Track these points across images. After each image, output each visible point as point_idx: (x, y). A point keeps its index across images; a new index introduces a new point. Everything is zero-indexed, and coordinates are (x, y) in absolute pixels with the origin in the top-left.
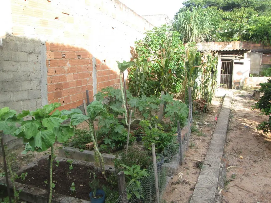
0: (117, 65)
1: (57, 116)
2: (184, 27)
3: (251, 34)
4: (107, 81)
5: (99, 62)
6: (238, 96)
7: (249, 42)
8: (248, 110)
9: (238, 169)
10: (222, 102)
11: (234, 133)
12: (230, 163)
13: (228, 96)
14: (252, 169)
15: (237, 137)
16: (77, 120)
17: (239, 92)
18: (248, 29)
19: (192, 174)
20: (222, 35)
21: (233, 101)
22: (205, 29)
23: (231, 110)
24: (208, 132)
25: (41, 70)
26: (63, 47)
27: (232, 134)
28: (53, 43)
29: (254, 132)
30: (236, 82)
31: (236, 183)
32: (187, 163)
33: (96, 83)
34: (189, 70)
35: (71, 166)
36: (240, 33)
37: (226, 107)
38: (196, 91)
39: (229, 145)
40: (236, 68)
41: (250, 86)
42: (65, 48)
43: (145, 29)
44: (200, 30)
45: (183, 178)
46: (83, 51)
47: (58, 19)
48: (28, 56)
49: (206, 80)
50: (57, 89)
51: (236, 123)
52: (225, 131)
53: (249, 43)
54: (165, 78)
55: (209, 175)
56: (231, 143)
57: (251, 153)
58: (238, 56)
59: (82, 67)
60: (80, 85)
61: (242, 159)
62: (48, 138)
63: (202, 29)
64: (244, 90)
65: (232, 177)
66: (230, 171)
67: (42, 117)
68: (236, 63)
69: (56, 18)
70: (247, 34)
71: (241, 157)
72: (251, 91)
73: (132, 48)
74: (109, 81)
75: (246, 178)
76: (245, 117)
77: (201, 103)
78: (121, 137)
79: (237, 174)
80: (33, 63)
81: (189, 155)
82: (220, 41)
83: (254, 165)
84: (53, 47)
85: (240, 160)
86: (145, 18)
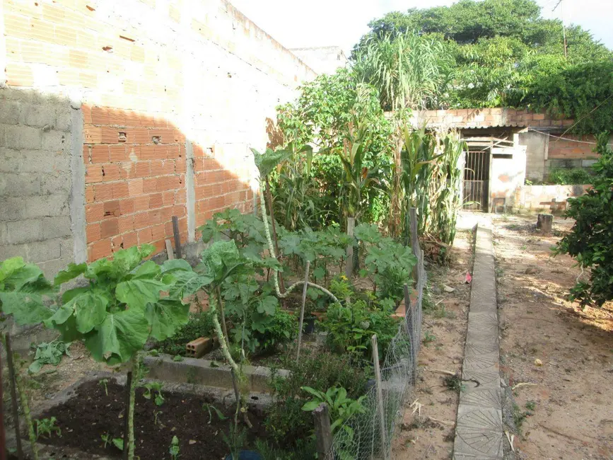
0: (253, 158)
1: (150, 276)
2: (381, 75)
3: (525, 93)
4: (217, 197)
5: (200, 152)
6: (503, 227)
7: (521, 110)
8: (530, 257)
9: (537, 389)
10: (472, 241)
11: (511, 309)
12: (516, 377)
13: (483, 227)
14: (566, 388)
15: (521, 318)
16: (185, 286)
17: (505, 219)
18: (518, 82)
19: (442, 403)
20: (463, 94)
21: (495, 238)
22: (425, 80)
23: (495, 260)
24: (456, 307)
25: (71, 169)
26: (121, 116)
27: (509, 312)
28: (100, 107)
29: (554, 306)
30: (498, 197)
31: (541, 420)
32: (425, 379)
33: (194, 201)
34: (408, 170)
35: (160, 396)
36: (500, 91)
37: (485, 252)
38: (423, 216)
39: (507, 336)
40: (496, 167)
41: (527, 206)
42: (126, 119)
43: (296, 78)
44: (414, 83)
45: (423, 413)
46: (166, 126)
47: (110, 51)
48: (41, 135)
49: (443, 192)
50: (108, 214)
51: (512, 286)
52: (492, 305)
53: (522, 112)
54: (353, 187)
55: (482, 406)
56: (510, 330)
57: (559, 352)
58: (500, 141)
59: (163, 163)
60: (157, 206)
61: (540, 365)
62: (133, 331)
63: (419, 80)
64: (515, 214)
65: (528, 406)
66: (522, 394)
67: (115, 281)
68: (496, 156)
69: (105, 49)
70: (515, 92)
71: (538, 361)
72: (529, 217)
73: (269, 120)
74: (222, 197)
75: (557, 407)
76: (528, 272)
77: (433, 243)
78: (273, 323)
79: (536, 399)
80: (53, 154)
81: (425, 360)
82: (458, 108)
83: (568, 377)
84: (98, 116)
85: (538, 368)
86: (295, 53)
